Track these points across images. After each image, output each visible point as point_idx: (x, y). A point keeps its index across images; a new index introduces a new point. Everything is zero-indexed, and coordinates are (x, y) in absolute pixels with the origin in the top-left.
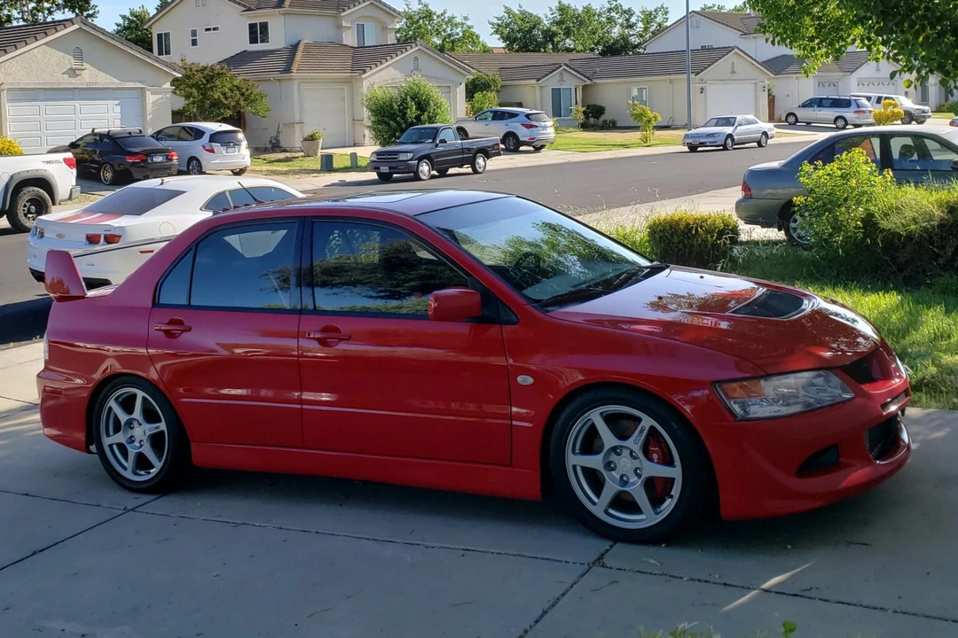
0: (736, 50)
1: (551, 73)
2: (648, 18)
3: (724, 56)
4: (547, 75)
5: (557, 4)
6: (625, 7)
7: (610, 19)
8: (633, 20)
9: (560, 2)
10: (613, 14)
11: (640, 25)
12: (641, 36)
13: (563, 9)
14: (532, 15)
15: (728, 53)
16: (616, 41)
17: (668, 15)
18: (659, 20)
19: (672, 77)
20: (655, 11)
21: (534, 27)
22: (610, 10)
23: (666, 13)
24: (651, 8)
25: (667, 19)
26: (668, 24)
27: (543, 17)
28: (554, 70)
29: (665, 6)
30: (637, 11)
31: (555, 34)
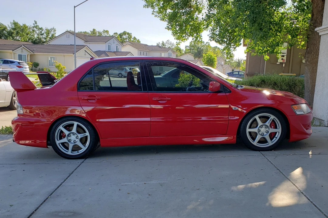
0: (86, 47)
1: (18, 48)
2: (48, 32)
3: (82, 48)
4: (16, 49)
5: (13, 22)
6: (40, 27)
7: (33, 30)
8: (43, 32)
9: (14, 21)
10: (35, 29)
11: (45, 34)
12: (45, 39)
13: (15, 24)
14: (3, 25)
15: (84, 47)
16: (36, 40)
17: (56, 32)
18: (52, 33)
19: (64, 54)
20: (51, 29)
21: (4, 29)
22: (33, 27)
23: (55, 31)
24: (49, 28)
25: (55, 33)
26: (56, 35)
27: (7, 26)
28: (19, 47)
29: (54, 28)
30: (44, 28)
31: (13, 33)
